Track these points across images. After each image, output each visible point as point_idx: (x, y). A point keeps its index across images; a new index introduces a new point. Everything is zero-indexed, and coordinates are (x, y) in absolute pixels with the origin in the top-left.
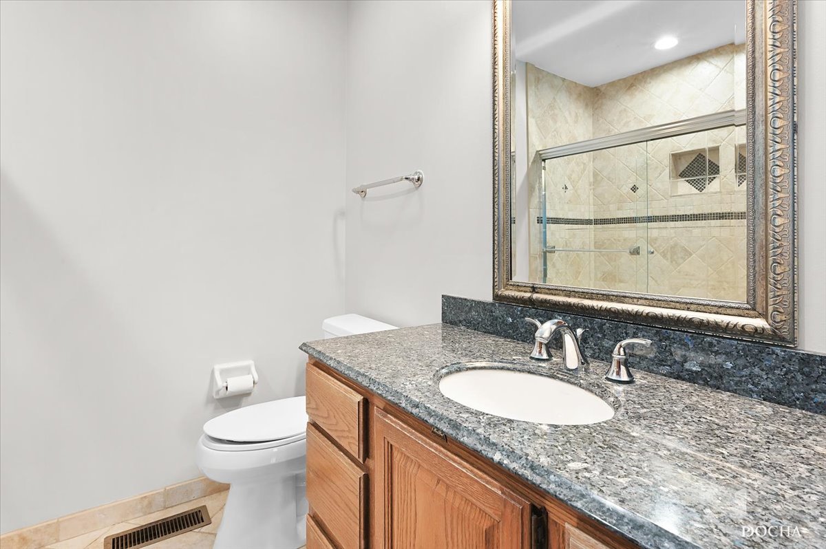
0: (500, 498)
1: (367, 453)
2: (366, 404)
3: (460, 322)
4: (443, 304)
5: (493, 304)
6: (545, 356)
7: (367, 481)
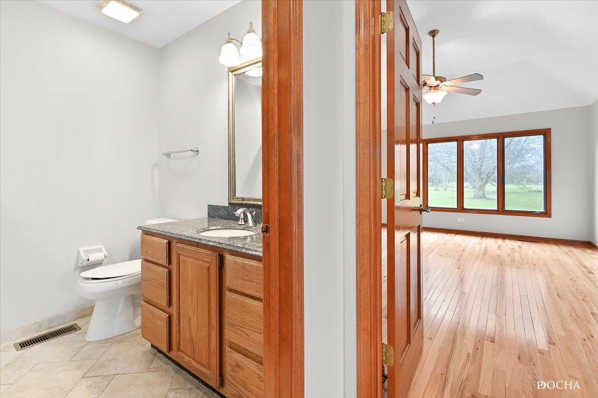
0: (212, 255)
1: (170, 262)
2: (169, 243)
3: (216, 216)
4: (208, 209)
5: (228, 207)
6: (243, 223)
7: (170, 273)
